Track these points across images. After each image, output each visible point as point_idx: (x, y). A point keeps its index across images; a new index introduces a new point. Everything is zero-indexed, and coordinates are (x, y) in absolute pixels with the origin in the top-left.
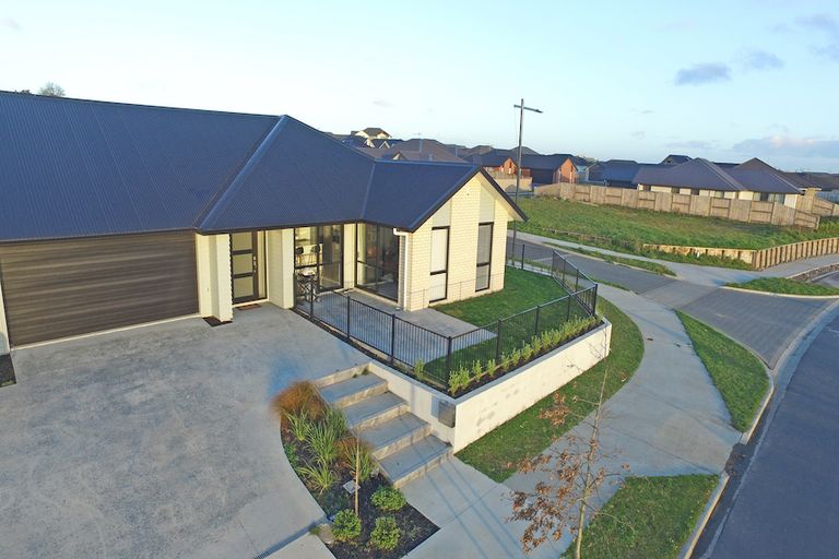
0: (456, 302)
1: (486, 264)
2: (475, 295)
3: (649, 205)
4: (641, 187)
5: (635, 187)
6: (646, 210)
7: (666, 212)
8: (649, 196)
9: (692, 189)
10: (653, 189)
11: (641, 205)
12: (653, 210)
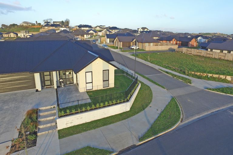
0: (96, 90)
1: (107, 80)
2: (102, 88)
3: (211, 56)
4: (209, 50)
5: (207, 50)
6: (209, 57)
7: (216, 59)
8: (211, 53)
9: (228, 51)
10: (213, 50)
11: (208, 56)
12: (212, 58)
